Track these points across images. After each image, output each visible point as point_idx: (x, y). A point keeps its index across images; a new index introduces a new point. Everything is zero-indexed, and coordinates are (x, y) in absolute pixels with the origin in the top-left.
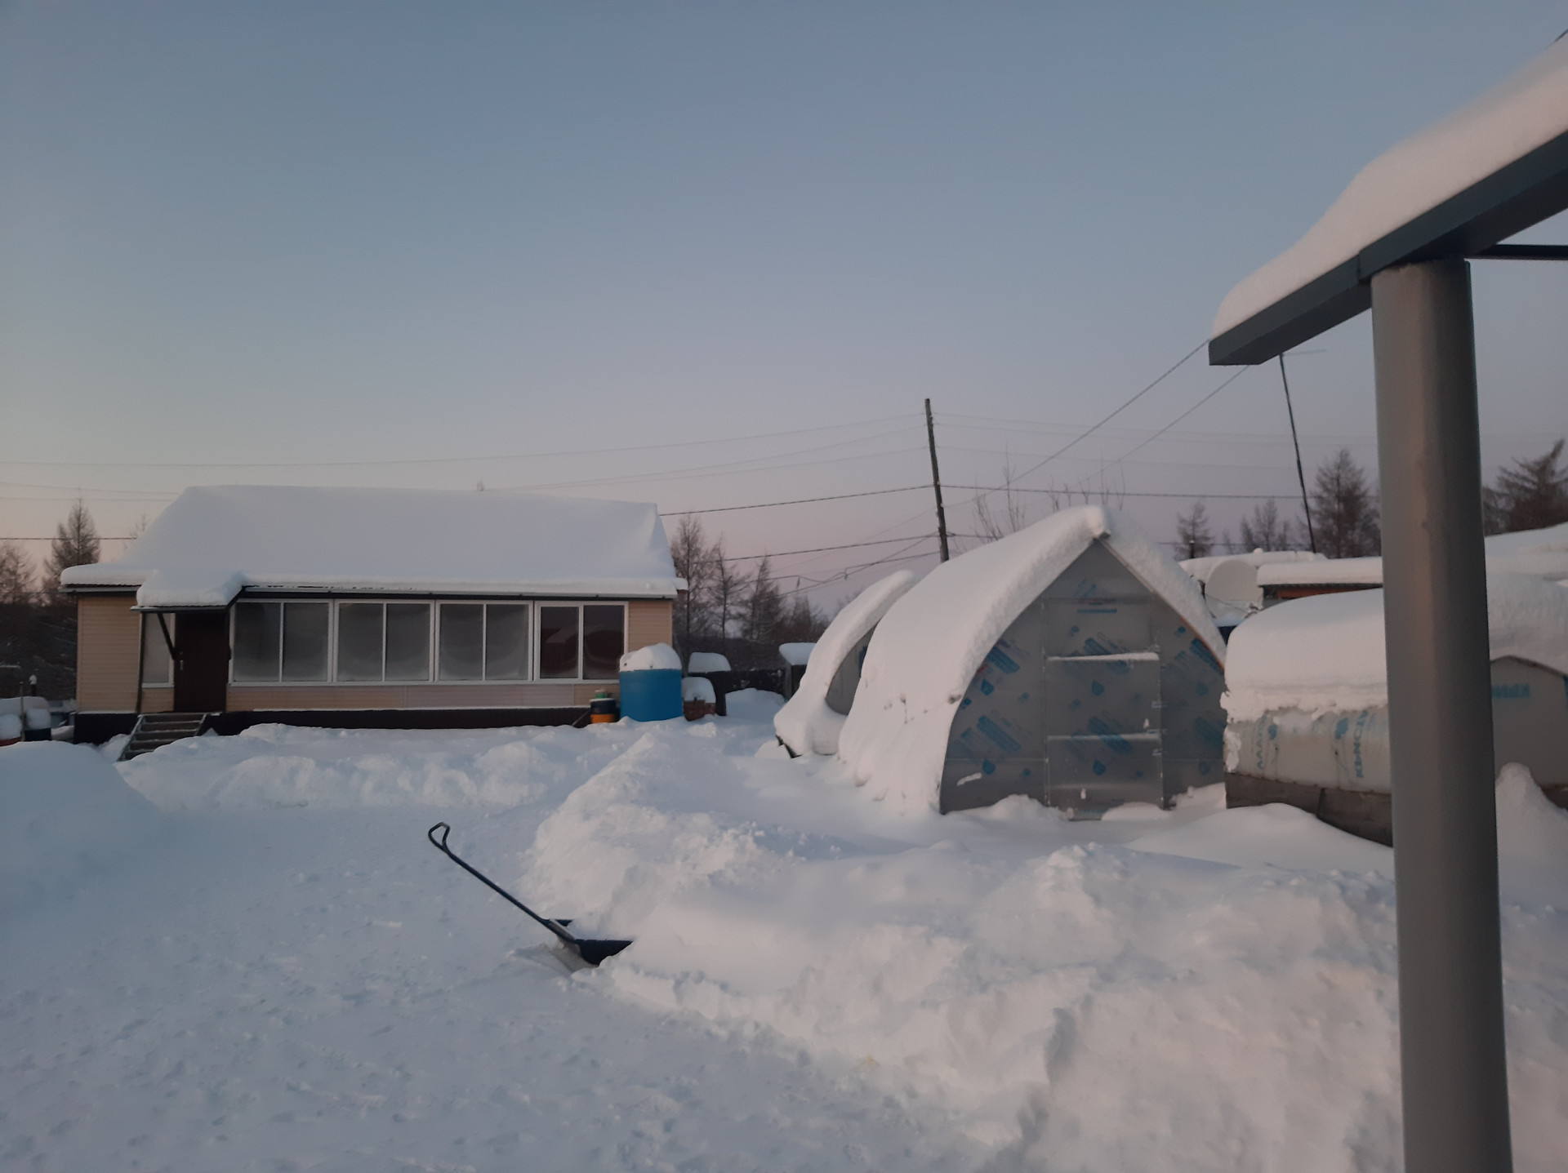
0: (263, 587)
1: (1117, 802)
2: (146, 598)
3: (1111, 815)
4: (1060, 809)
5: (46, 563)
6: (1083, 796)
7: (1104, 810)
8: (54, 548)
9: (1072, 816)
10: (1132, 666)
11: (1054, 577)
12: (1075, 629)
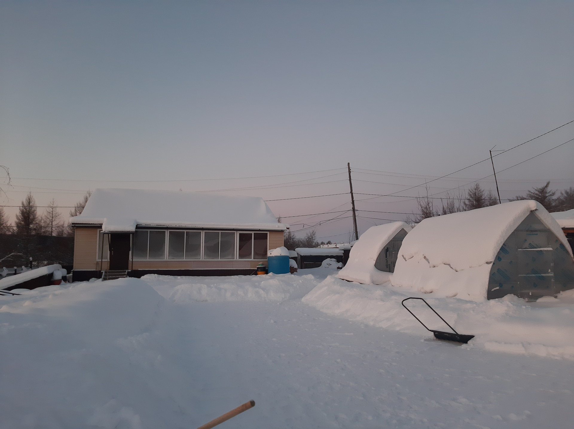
0: (144, 225)
1: (541, 296)
2: (106, 228)
3: (539, 300)
4: (523, 299)
5: (17, 216)
6: (530, 294)
7: (537, 299)
8: (20, 210)
9: (527, 301)
10: (544, 252)
11: (520, 223)
12: (526, 240)
